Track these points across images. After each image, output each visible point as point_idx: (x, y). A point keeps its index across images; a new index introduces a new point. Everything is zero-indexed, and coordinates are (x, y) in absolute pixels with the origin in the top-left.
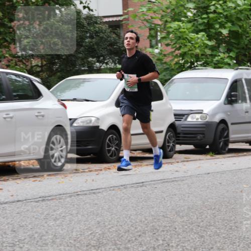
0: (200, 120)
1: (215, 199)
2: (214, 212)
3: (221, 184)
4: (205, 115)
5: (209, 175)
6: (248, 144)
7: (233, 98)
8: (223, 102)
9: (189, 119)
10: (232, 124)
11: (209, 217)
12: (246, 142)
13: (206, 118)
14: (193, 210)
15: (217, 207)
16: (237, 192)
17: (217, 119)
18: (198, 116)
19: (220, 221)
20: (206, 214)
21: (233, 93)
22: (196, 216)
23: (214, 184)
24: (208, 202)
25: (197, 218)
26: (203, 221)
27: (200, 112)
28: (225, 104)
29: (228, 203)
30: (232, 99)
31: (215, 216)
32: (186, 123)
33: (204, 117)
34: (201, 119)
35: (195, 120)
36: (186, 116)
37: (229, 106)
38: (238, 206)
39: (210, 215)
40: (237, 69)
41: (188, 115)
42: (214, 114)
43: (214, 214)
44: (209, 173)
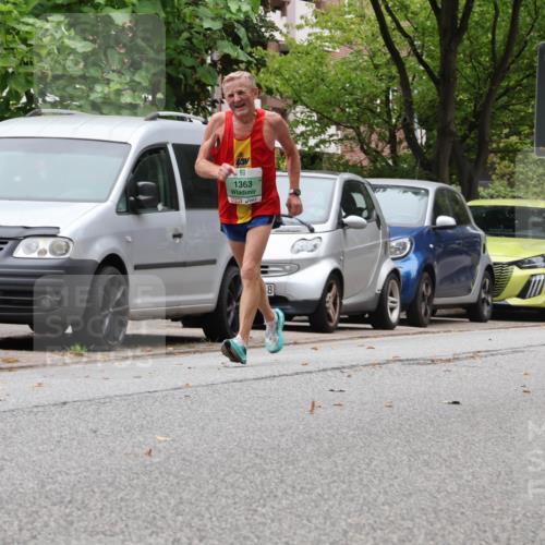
0: (48, 255)
1: (76, 474)
2: (68, 511)
3: (95, 432)
4: (62, 243)
5: (66, 407)
6: (180, 324)
7: (142, 197)
8: (115, 207)
9: (20, 252)
10: (137, 267)
11: (52, 524)
12: (174, 319)
13: (67, 251)
14: (10, 507)
15: (79, 497)
16: (136, 456)
17: (97, 253)
18: (45, 244)
19: (83, 536)
20: (46, 518)
21: (141, 183)
22: (16, 523)
23: (76, 432)
24: (54, 483)
25: (20, 530)
26: (34, 537)
27: (50, 233)
28: (118, 212)
29: (110, 485)
30: (138, 200)
31: (72, 523)
32: (10, 261)
33: (60, 247)
34: (53, 252)
35: (35, 255)
36: (10, 243)
37: (129, 219)
38: (137, 494)
39: (55, 521)
40: (153, 118)
41: (17, 240)
42: (88, 241)
43: (68, 516)
44: (65, 403)
